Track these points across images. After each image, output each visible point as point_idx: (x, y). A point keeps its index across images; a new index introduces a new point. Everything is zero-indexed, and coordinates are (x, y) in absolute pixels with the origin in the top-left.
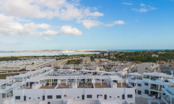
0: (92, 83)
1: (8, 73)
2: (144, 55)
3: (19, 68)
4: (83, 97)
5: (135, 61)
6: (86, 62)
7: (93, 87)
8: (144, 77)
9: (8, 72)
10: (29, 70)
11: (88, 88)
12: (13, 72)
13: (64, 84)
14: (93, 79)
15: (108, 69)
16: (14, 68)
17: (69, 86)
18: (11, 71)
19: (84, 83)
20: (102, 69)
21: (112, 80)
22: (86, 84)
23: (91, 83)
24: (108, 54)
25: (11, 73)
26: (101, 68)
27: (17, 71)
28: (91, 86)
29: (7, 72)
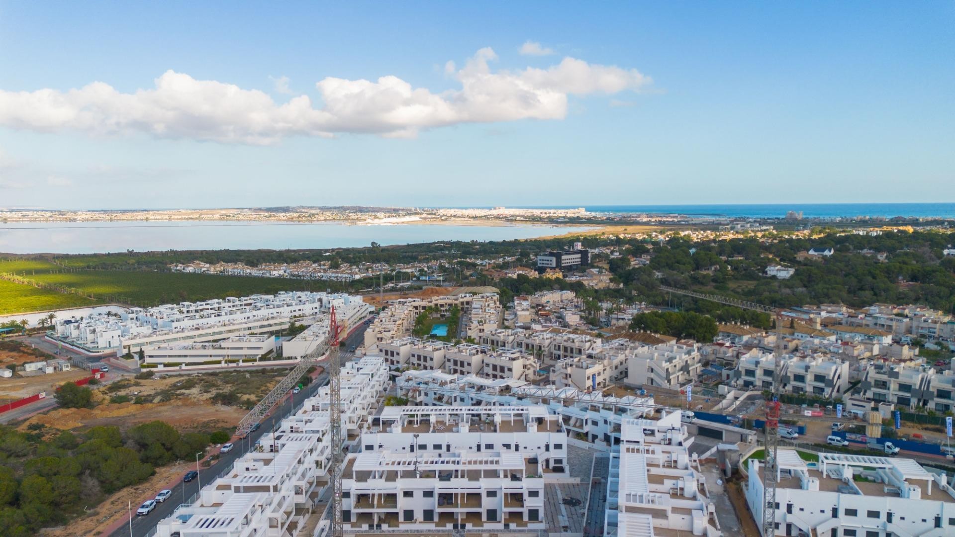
0: (495, 420)
1: (226, 365)
2: (735, 269)
3: (259, 348)
4: (479, 448)
5: (642, 331)
6: (481, 327)
7: (495, 431)
8: (603, 408)
9: (226, 362)
10: (293, 356)
11: (488, 432)
12: (244, 361)
13: (442, 423)
14: (498, 414)
15: (551, 359)
16: (241, 348)
17: (454, 429)
18: (236, 358)
19: (480, 419)
20: (531, 365)
21: (531, 417)
22: (484, 422)
23: (493, 421)
24: (579, 256)
25: (234, 365)
26: (528, 362)
27: (255, 361)
28: (492, 428)
29: (223, 362)
